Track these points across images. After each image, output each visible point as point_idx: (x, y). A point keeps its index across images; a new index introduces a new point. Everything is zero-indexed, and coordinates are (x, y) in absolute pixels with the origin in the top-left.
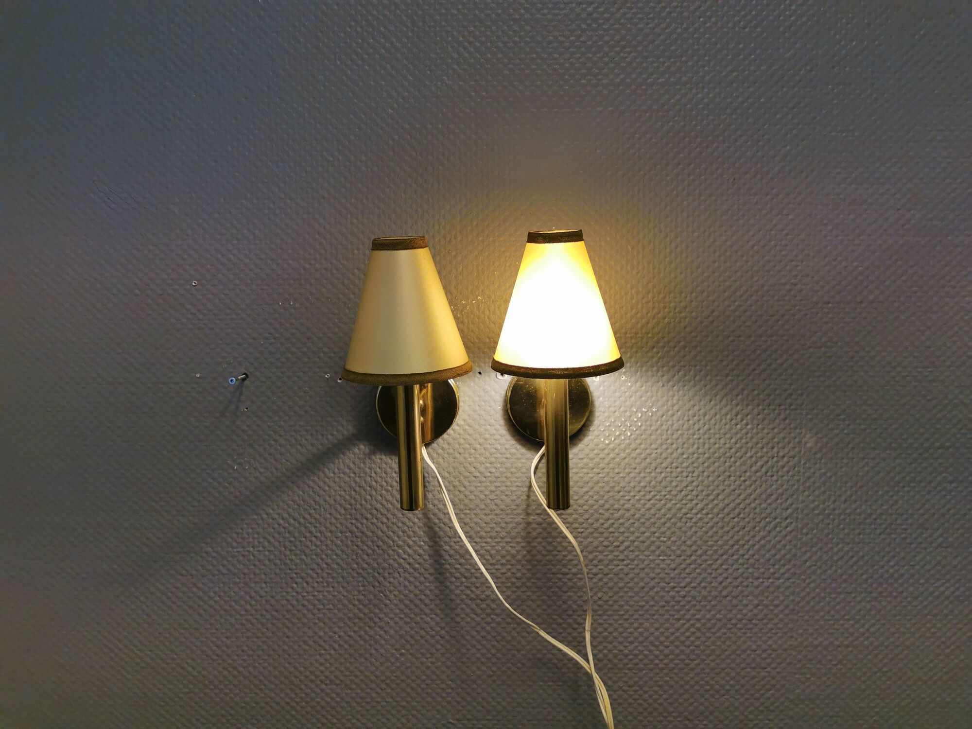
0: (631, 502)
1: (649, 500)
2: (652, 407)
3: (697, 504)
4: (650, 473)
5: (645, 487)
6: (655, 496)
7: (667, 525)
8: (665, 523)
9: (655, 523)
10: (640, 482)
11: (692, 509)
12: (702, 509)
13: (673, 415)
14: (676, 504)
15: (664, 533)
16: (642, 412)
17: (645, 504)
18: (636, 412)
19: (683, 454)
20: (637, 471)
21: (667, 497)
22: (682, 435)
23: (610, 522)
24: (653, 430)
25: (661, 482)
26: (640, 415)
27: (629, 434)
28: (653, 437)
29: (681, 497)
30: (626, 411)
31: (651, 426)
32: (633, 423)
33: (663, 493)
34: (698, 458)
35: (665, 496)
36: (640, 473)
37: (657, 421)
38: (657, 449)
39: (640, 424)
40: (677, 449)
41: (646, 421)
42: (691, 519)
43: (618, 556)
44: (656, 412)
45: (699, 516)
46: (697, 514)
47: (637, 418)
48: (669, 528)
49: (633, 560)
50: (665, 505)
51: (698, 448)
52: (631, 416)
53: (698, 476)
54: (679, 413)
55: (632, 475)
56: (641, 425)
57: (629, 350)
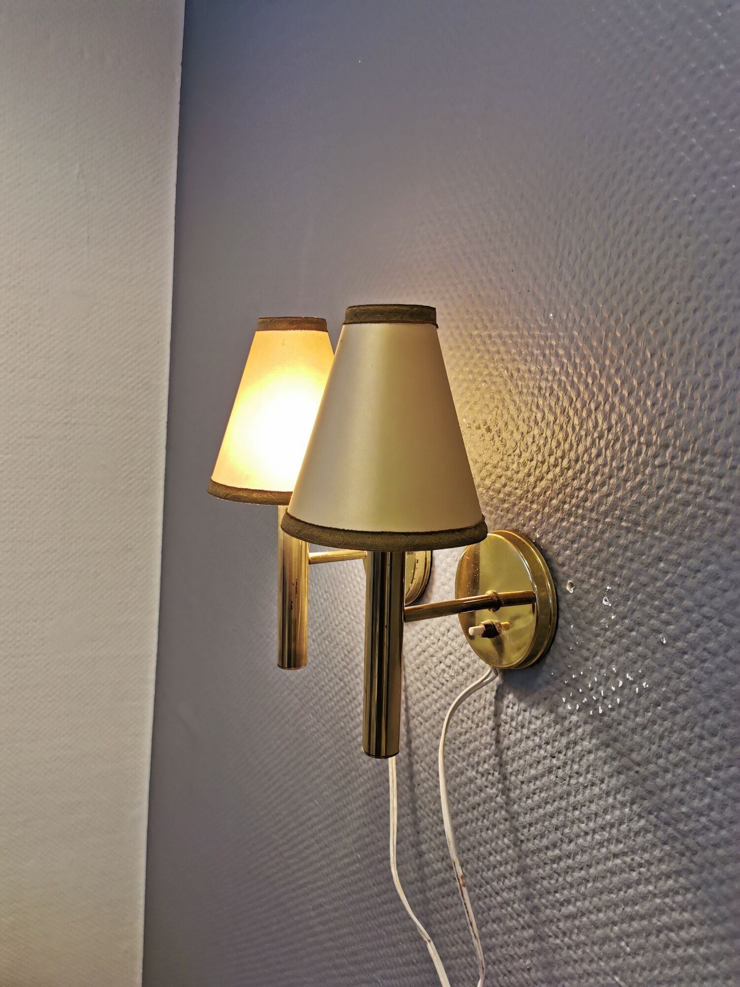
0: (589, 838)
1: (616, 856)
2: (642, 676)
3: (691, 925)
4: (623, 805)
5: (612, 826)
6: (625, 854)
7: (635, 924)
8: (632, 918)
9: (617, 906)
10: (605, 811)
11: (681, 927)
12: (698, 942)
13: (674, 712)
14: (655, 896)
15: (628, 936)
16: (626, 680)
17: (607, 859)
18: (617, 675)
19: (681, 802)
20: (604, 786)
21: (642, 870)
22: (684, 762)
23: (557, 852)
24: (638, 725)
25: (637, 834)
26: (621, 684)
27: (601, 711)
28: (637, 738)
29: (665, 888)
30: (601, 666)
31: (636, 714)
32: (610, 694)
33: (637, 858)
34: (706, 828)
35: (640, 865)
36: (608, 794)
37: (647, 710)
38: (639, 765)
39: (618, 700)
40: (673, 786)
41: (630, 701)
42: (677, 946)
43: (559, 920)
44: (649, 690)
45: (691, 951)
46: (689, 944)
47: (617, 687)
48: (637, 933)
49: (578, 946)
50: (638, 883)
51: (710, 808)
52: (607, 679)
53: (702, 867)
54: (686, 714)
55: (596, 790)
56: (621, 705)
57: (621, 552)
